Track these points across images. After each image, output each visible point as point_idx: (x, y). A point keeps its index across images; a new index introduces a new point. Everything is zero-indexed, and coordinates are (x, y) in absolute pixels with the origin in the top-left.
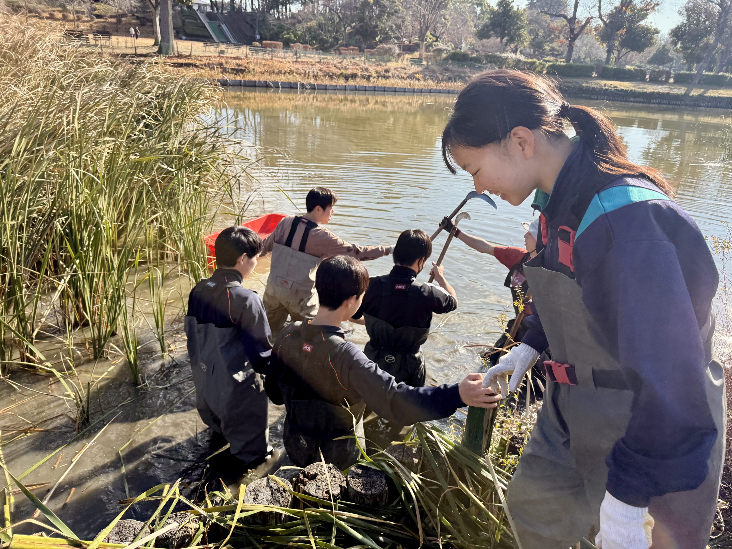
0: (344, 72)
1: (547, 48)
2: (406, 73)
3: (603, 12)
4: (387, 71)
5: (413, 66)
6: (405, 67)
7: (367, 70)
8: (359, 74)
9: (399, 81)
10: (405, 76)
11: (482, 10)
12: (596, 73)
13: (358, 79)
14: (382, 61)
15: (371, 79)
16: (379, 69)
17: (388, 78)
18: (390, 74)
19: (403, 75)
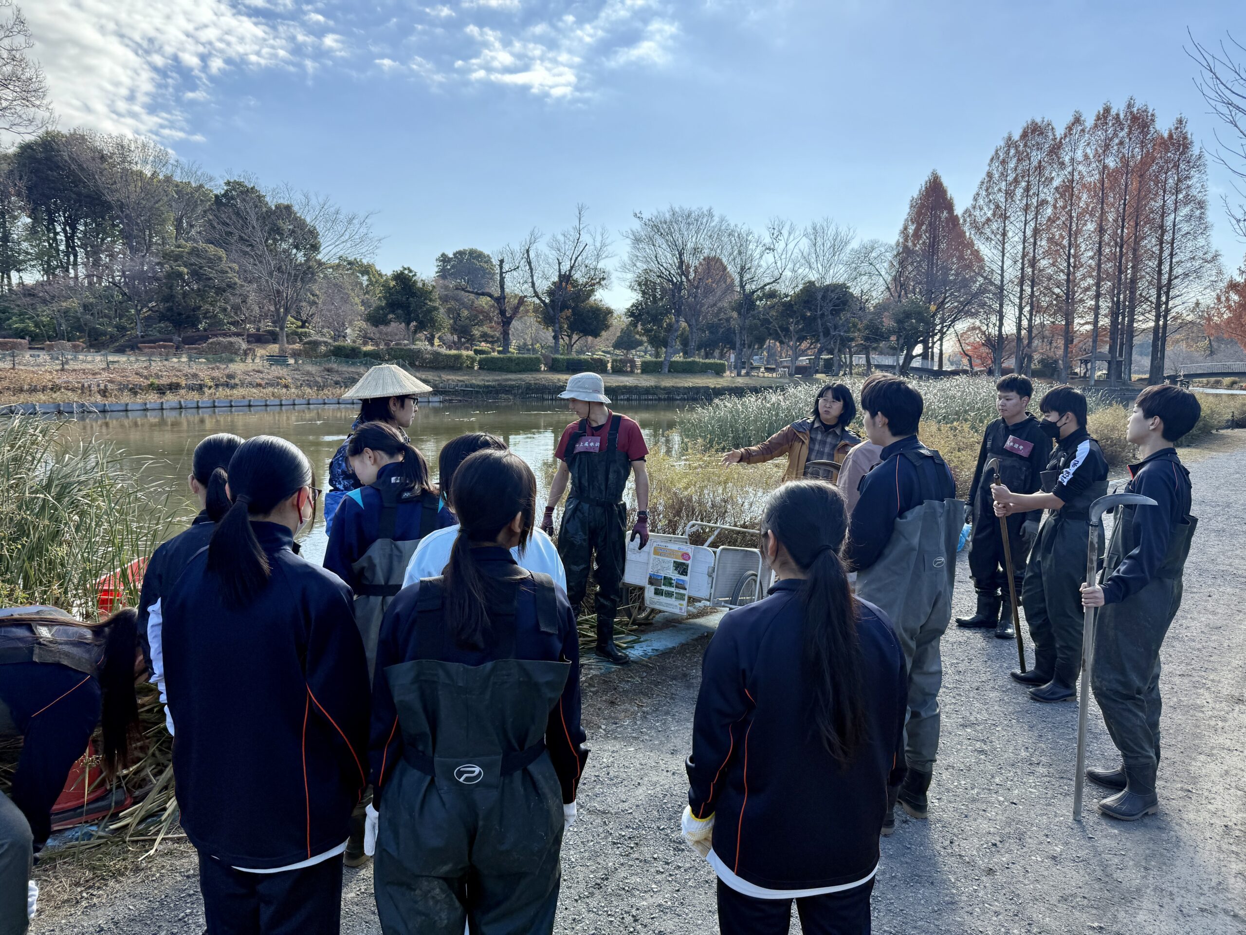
0: (156, 381)
1: (476, 332)
2: (262, 379)
3: (539, 291)
4: (231, 376)
5: (273, 367)
6: (261, 368)
7: (195, 376)
8: (183, 383)
9: (254, 390)
10: (263, 383)
11: (370, 280)
12: (545, 365)
13: (183, 392)
14: (220, 362)
15: (206, 389)
16: (216, 374)
17: (234, 386)
18: (237, 381)
19: (259, 381)
